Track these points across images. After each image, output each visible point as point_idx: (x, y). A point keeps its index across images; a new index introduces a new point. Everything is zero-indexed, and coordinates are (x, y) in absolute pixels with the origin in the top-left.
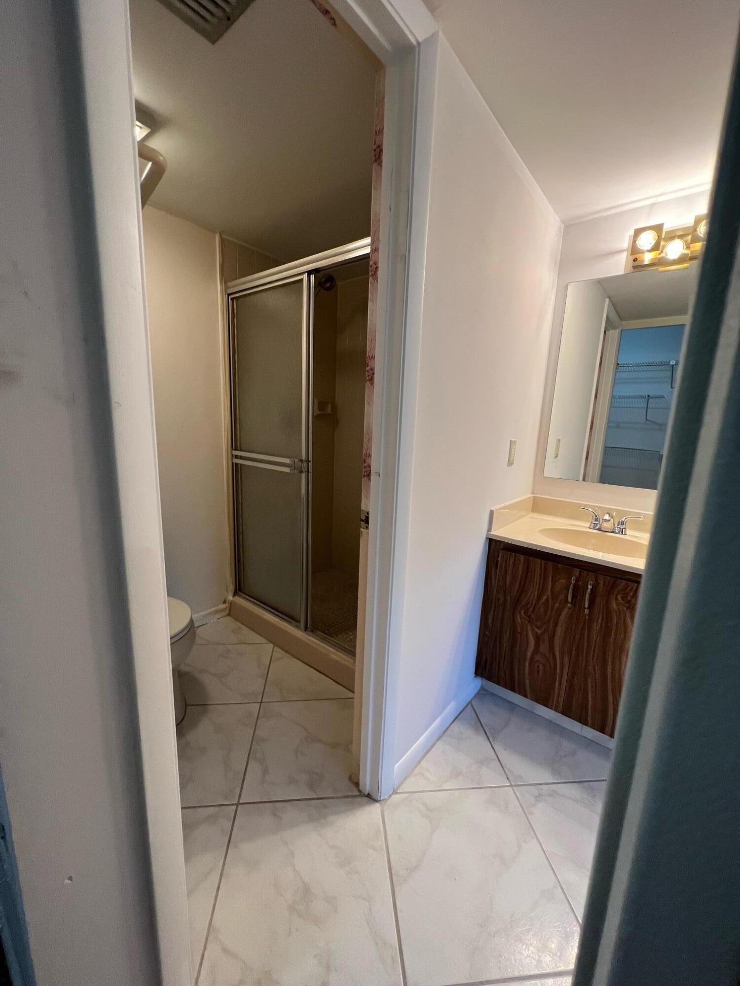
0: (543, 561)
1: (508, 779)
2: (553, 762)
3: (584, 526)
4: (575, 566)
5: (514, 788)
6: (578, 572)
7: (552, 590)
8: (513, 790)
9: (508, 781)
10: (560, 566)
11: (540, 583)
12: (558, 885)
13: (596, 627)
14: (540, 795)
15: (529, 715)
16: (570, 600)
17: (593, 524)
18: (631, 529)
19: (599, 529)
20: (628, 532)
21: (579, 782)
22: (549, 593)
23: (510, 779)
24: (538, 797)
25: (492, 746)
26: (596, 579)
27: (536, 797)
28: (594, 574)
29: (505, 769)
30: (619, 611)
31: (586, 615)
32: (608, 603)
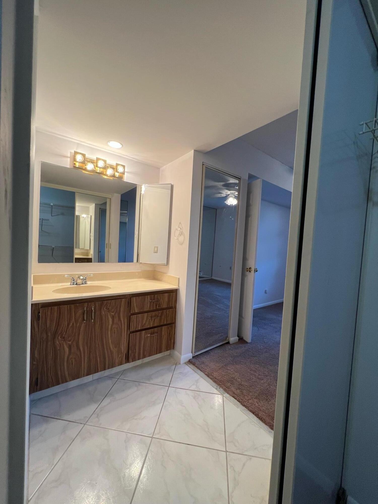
0: (69, 306)
1: (81, 424)
2: (92, 400)
3: (68, 285)
4: (85, 302)
5: (87, 424)
6: (87, 304)
7: (75, 318)
8: (87, 425)
9: (82, 424)
10: (78, 305)
11: (68, 318)
12: (127, 433)
13: (97, 325)
14: (98, 415)
15: (66, 392)
16: (85, 319)
17: (72, 283)
18: (88, 281)
19: (76, 284)
20: (88, 282)
21: (106, 396)
22: (74, 320)
23: (82, 422)
24: (98, 416)
25: (62, 420)
26: (95, 304)
27: (97, 417)
28: (93, 303)
29: (77, 421)
30: (105, 314)
31: (92, 322)
32: (101, 313)
